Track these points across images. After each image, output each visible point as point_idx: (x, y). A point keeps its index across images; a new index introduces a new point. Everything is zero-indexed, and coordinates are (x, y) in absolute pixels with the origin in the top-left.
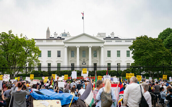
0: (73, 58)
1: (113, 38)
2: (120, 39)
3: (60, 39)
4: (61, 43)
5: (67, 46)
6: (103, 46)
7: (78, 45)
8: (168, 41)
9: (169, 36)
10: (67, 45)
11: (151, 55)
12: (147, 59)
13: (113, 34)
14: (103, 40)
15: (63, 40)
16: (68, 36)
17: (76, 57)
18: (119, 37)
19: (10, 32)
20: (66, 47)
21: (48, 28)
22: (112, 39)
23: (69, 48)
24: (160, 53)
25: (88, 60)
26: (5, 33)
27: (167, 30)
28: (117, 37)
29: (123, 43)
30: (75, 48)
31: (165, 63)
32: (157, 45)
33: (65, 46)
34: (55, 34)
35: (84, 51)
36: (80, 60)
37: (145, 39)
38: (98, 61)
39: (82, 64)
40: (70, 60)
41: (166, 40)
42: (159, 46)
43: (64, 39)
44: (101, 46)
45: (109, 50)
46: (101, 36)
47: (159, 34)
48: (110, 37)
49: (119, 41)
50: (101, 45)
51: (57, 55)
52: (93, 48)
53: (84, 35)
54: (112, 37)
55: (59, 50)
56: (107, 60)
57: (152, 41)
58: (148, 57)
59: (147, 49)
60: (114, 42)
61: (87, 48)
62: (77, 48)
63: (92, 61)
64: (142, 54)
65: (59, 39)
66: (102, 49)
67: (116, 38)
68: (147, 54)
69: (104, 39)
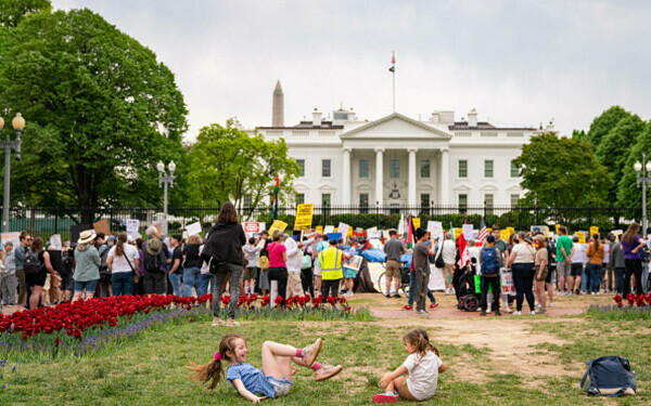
0: (364, 181)
1: (475, 125)
2: (494, 129)
3: (328, 126)
4: (334, 138)
5: (350, 148)
6: (447, 148)
7: (380, 147)
8: (613, 140)
9: (616, 129)
10: (349, 146)
11: (563, 181)
12: (556, 190)
13: (473, 114)
14: (447, 131)
15: (338, 132)
16: (351, 118)
17: (375, 176)
18: (490, 122)
19: (229, 123)
20: (346, 150)
21: (278, 83)
22: (471, 128)
23: (354, 154)
24: (585, 176)
25: (406, 184)
26: (217, 125)
27: (611, 111)
28: (486, 124)
29: (502, 139)
30: (372, 154)
31: (595, 199)
32: (577, 156)
33: (345, 147)
34: (316, 113)
35: (396, 161)
36: (384, 184)
37: (550, 141)
38: (432, 188)
39: (391, 196)
40: (357, 184)
41: (607, 138)
42: (582, 157)
43: (342, 127)
44: (442, 149)
45: (463, 158)
46: (440, 121)
47: (592, 122)
48: (466, 123)
49: (490, 135)
50: (442, 146)
51: (320, 172)
52: (419, 154)
53: (396, 117)
54: (473, 124)
55: (326, 157)
56: (458, 185)
57: (567, 147)
58: (556, 185)
59: (554, 166)
60: (476, 138)
61: (405, 154)
62: (375, 153)
63: (417, 189)
64: (542, 178)
65: (326, 126)
66: (445, 158)
67: (483, 127)
68: (555, 178)
69: (451, 128)
